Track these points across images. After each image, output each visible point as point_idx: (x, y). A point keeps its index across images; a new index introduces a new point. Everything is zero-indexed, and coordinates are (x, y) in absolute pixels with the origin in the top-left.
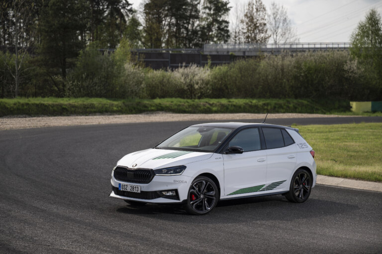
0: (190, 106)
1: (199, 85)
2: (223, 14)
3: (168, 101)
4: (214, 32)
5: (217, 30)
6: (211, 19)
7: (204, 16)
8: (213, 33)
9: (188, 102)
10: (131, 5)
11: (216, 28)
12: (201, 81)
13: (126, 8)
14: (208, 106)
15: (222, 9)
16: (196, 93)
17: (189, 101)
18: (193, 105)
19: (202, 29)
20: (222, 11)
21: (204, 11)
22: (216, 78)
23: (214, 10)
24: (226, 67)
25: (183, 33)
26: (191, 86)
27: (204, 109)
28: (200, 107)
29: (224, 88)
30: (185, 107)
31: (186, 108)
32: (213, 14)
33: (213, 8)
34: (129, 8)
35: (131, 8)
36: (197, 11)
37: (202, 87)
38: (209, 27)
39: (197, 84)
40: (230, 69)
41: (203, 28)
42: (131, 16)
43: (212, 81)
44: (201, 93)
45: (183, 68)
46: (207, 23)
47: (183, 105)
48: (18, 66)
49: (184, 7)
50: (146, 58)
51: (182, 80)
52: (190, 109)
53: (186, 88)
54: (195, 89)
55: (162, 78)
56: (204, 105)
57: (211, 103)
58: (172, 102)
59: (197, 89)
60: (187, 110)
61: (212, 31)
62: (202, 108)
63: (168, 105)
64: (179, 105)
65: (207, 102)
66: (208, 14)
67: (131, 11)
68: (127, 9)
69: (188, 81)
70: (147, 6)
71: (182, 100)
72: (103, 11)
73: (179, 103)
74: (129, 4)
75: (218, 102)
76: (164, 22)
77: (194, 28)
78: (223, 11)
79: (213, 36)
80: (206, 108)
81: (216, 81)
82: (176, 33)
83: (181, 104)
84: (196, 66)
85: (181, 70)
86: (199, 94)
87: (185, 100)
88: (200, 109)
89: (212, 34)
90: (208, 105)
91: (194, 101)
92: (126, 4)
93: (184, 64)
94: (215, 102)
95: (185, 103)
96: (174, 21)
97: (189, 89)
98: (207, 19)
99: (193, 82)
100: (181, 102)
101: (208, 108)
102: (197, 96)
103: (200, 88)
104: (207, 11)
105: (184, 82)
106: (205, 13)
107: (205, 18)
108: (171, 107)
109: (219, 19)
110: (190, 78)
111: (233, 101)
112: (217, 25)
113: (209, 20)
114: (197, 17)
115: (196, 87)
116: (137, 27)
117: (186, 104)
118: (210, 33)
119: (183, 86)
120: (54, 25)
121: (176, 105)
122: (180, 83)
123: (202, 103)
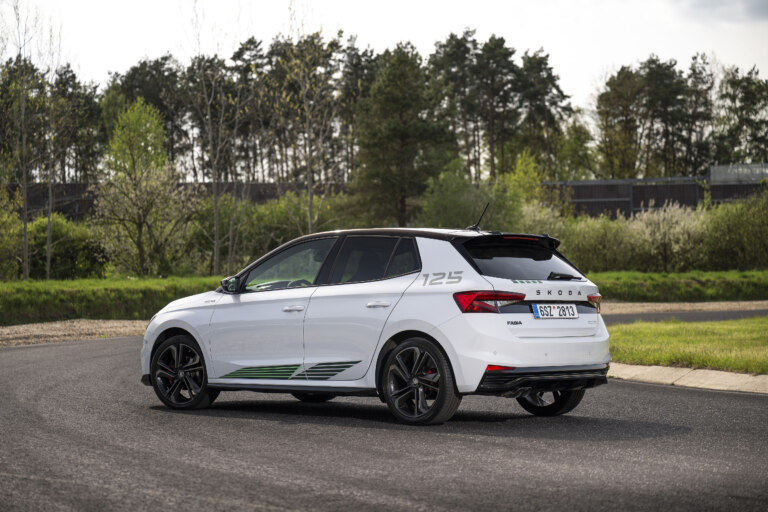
0: (656, 287)
1: (681, 245)
2: (762, 108)
3: (608, 278)
4: (744, 145)
5: (750, 142)
6: (735, 120)
7: (723, 113)
8: (743, 147)
9: (652, 279)
10: (569, 97)
11: (748, 138)
12: (686, 236)
13: (560, 104)
14: (698, 286)
15: (758, 96)
16: (676, 262)
17: (656, 276)
18: (664, 284)
19: (717, 141)
20: (759, 102)
21: (721, 102)
22: (716, 229)
23: (741, 100)
24: (739, 206)
25: (680, 150)
26: (665, 247)
27: (686, 292)
28: (679, 289)
29: (737, 249)
30: (645, 290)
31: (648, 290)
32: (742, 108)
33: (740, 96)
34: (564, 103)
35: (569, 104)
36: (708, 103)
37: (688, 248)
38: (734, 136)
39: (677, 241)
40: (748, 210)
41: (722, 138)
42: (571, 120)
43: (710, 235)
44: (687, 260)
45: (650, 210)
46: (728, 127)
47: (642, 285)
48: (312, 217)
49: (680, 97)
50: (578, 197)
51: (647, 236)
52: (656, 293)
53: (654, 251)
54: (672, 253)
55: (602, 231)
56: (688, 285)
57: (704, 279)
58: (618, 279)
59: (678, 253)
60: (649, 294)
61: (740, 144)
62: (683, 290)
63: (608, 285)
64: (633, 285)
65: (694, 279)
66: (730, 109)
67: (568, 109)
68: (560, 107)
69: (658, 236)
70: (603, 99)
71: (639, 275)
72: (515, 114)
73: (633, 281)
74: (563, 97)
75: (719, 278)
76: (640, 130)
77: (704, 139)
78: (763, 102)
79: (742, 154)
80: (690, 289)
81: (717, 235)
82: (664, 150)
83: (636, 282)
84: (677, 206)
85: (645, 216)
86: (682, 264)
87: (646, 275)
88: (678, 292)
89: (740, 151)
90: (696, 285)
91: (665, 276)
92: (558, 97)
93: (652, 202)
94: (712, 279)
95: (645, 281)
96: (658, 126)
97: (659, 253)
98: (729, 119)
99: (670, 239)
100: (636, 279)
101: (696, 290)
102: (677, 267)
103: (684, 251)
104: (728, 102)
105: (650, 240)
106: (723, 106)
107: (724, 117)
108: (616, 289)
109: (753, 117)
110: (662, 230)
111: (753, 276)
112: (749, 131)
113: (733, 122)
114: (707, 117)
115: (676, 248)
116: (584, 142)
117: (649, 282)
118: (736, 149)
119: (647, 248)
120: (380, 131)
121: (625, 284)
122: (641, 241)
123: (682, 281)
